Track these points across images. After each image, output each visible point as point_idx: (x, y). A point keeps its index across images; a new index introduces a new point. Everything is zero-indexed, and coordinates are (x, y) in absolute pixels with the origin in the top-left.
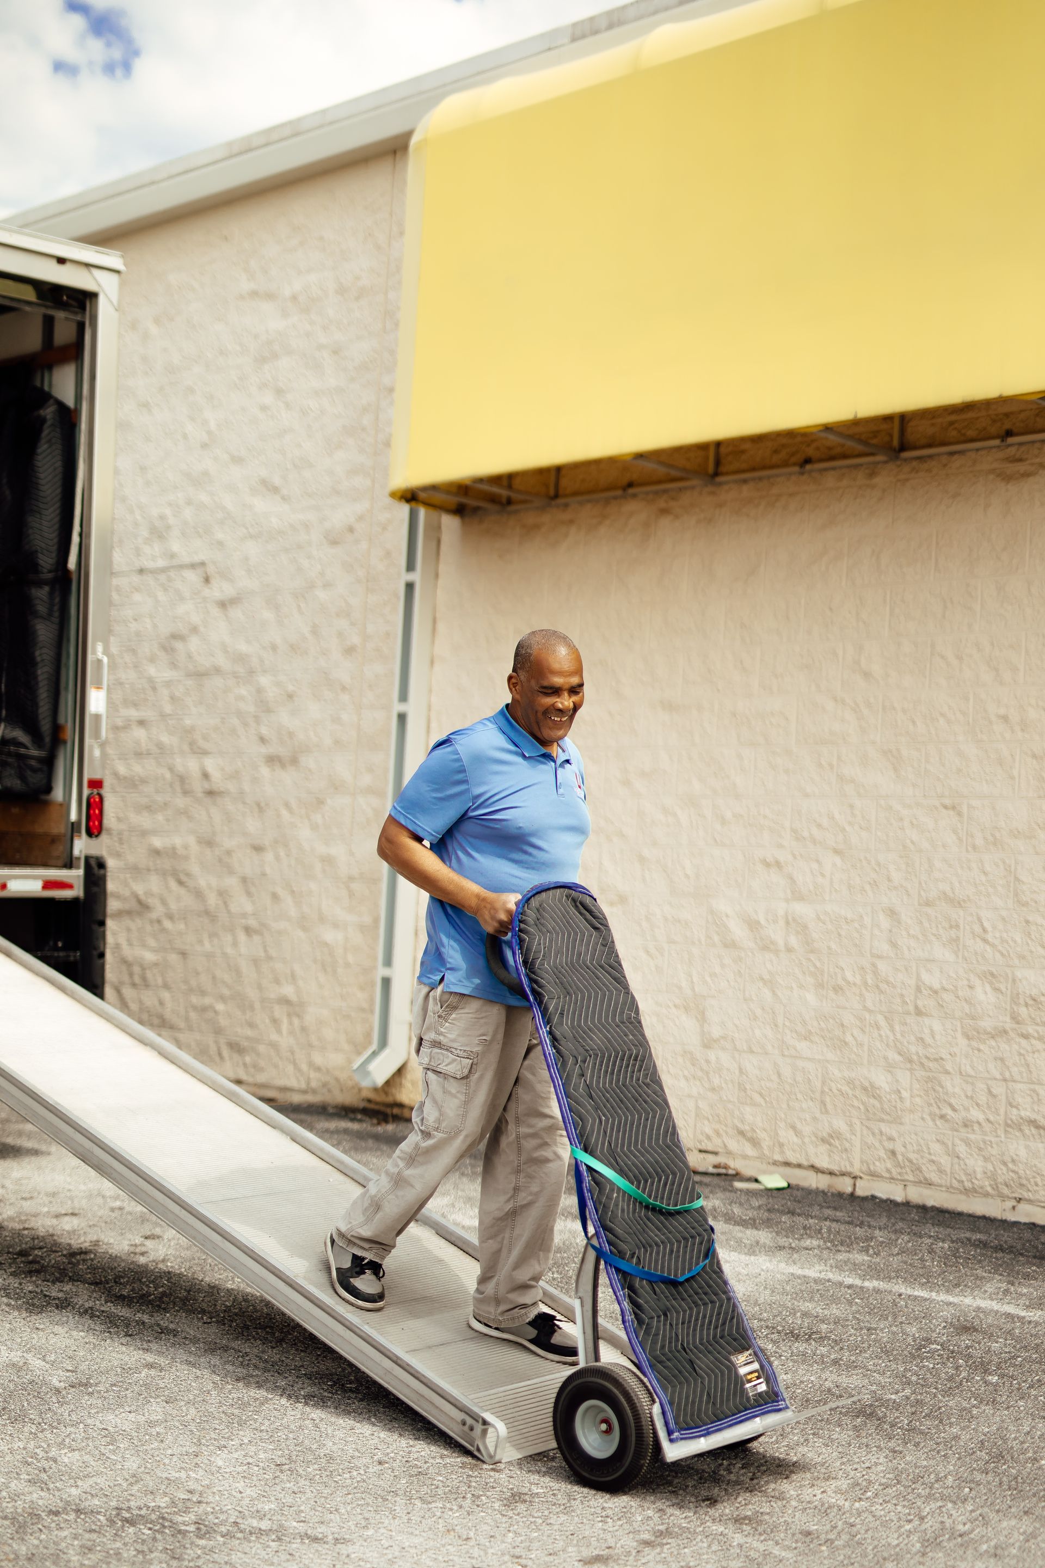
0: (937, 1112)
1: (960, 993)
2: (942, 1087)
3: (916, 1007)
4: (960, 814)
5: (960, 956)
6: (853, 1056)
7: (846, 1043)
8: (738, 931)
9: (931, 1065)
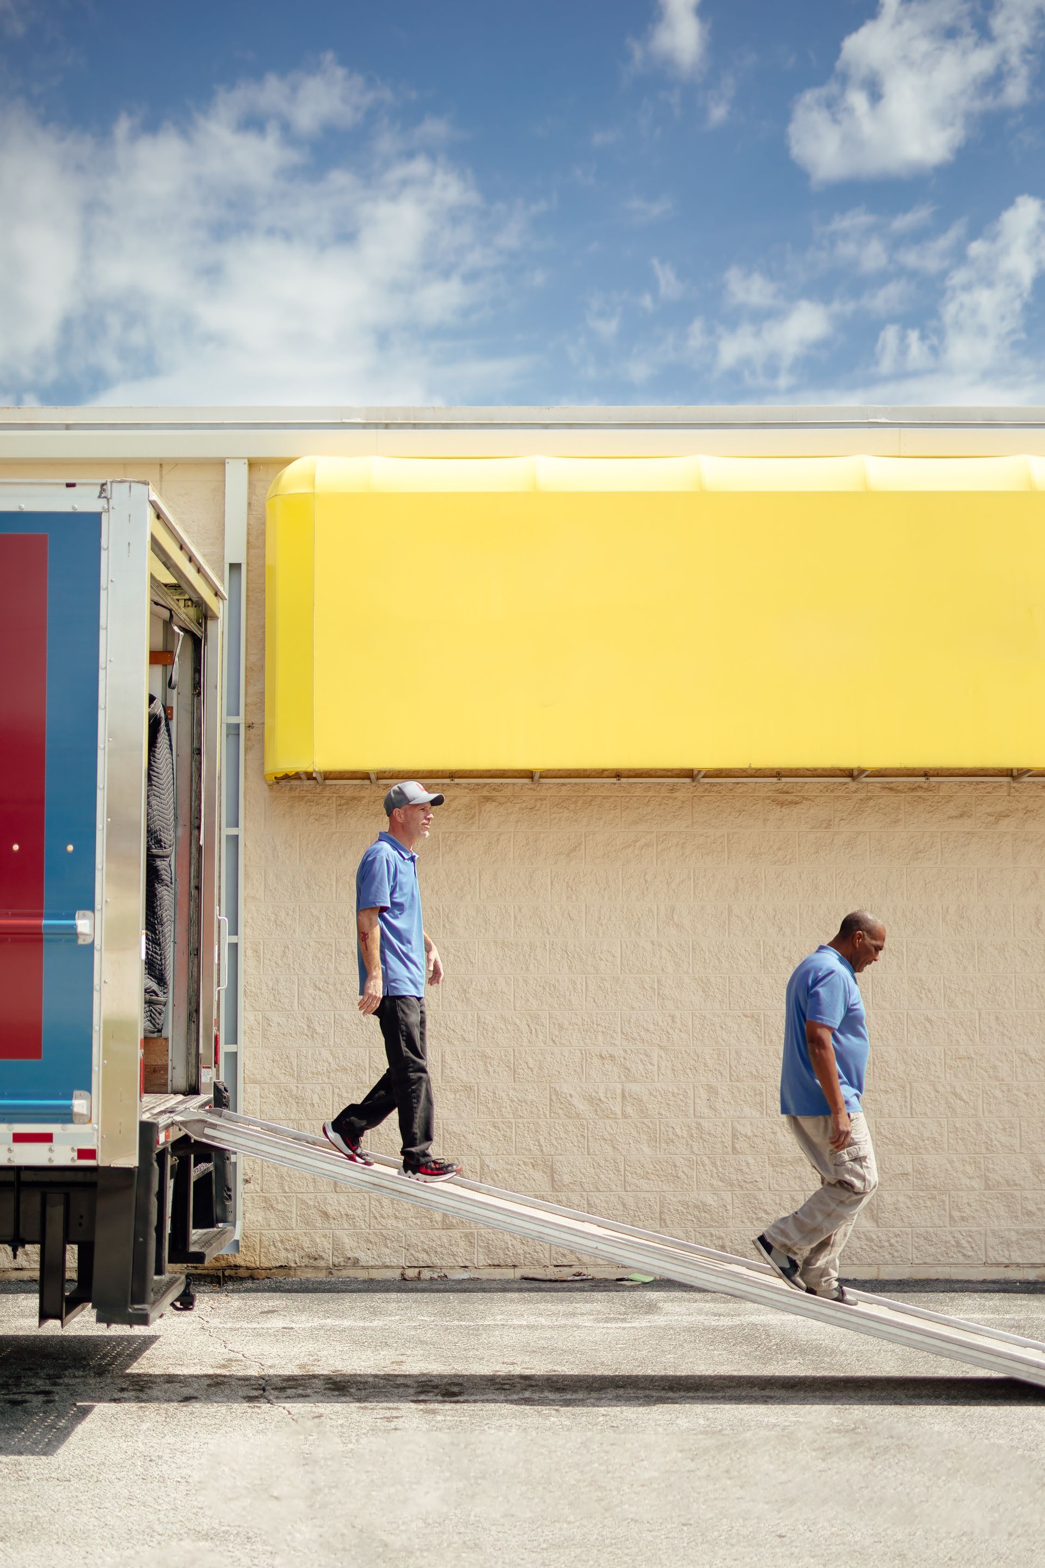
0: (754, 1216)
1: (766, 1137)
2: (757, 1200)
3: (734, 1148)
4: (758, 1021)
5: (765, 1113)
6: (685, 1186)
7: (678, 1178)
8: (581, 1106)
9: (748, 1186)
